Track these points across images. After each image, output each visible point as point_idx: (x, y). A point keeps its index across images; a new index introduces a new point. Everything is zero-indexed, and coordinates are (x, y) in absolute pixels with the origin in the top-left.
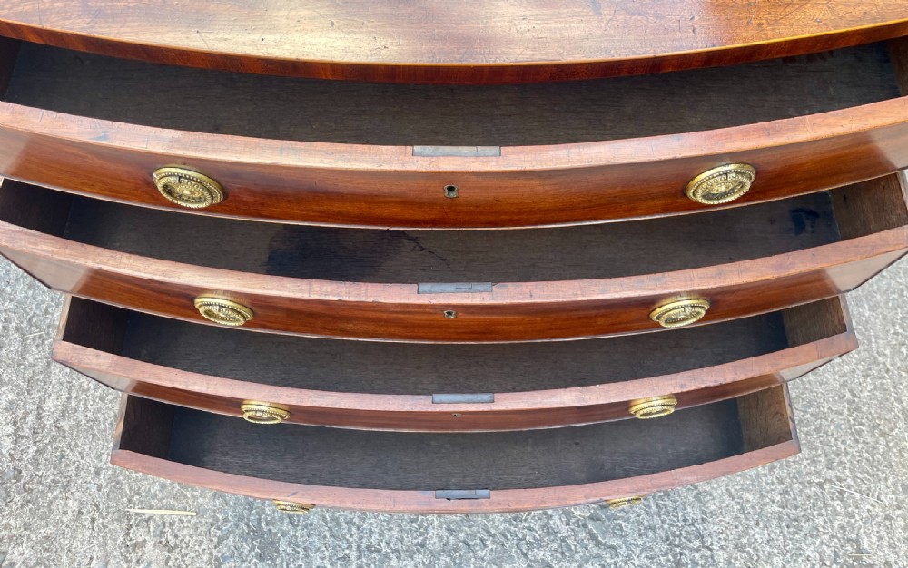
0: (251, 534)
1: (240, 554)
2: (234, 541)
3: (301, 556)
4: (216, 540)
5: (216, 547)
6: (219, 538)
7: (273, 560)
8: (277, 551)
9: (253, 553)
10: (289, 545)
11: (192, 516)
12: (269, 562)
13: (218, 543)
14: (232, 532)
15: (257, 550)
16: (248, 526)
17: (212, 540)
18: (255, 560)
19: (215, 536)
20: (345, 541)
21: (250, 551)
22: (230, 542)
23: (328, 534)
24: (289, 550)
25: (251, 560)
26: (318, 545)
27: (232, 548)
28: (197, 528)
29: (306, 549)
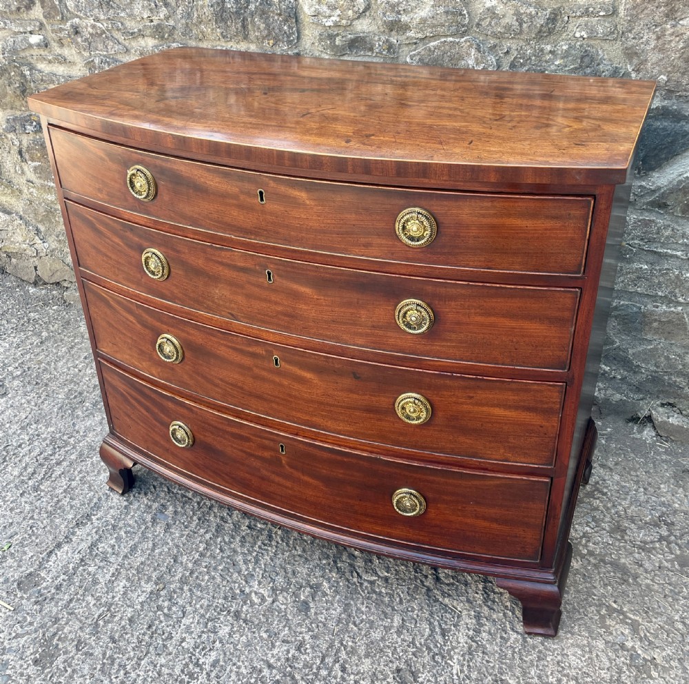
0: (42, 641)
1: (23, 652)
2: (26, 641)
3: (66, 675)
4: (14, 634)
5: (9, 640)
6: (17, 634)
7: (44, 668)
8: (52, 663)
9: (33, 657)
10: (64, 662)
11: (10, 610)
12: (40, 668)
13: (14, 638)
14: (29, 634)
15: (37, 655)
16: (44, 635)
17: (10, 634)
18: (30, 662)
19: (15, 632)
20: (108, 680)
21: (31, 654)
22: (22, 641)
23: (99, 667)
24: (61, 666)
25: (28, 661)
26: (86, 672)
27: (21, 646)
28: (7, 620)
29: (74, 671)
